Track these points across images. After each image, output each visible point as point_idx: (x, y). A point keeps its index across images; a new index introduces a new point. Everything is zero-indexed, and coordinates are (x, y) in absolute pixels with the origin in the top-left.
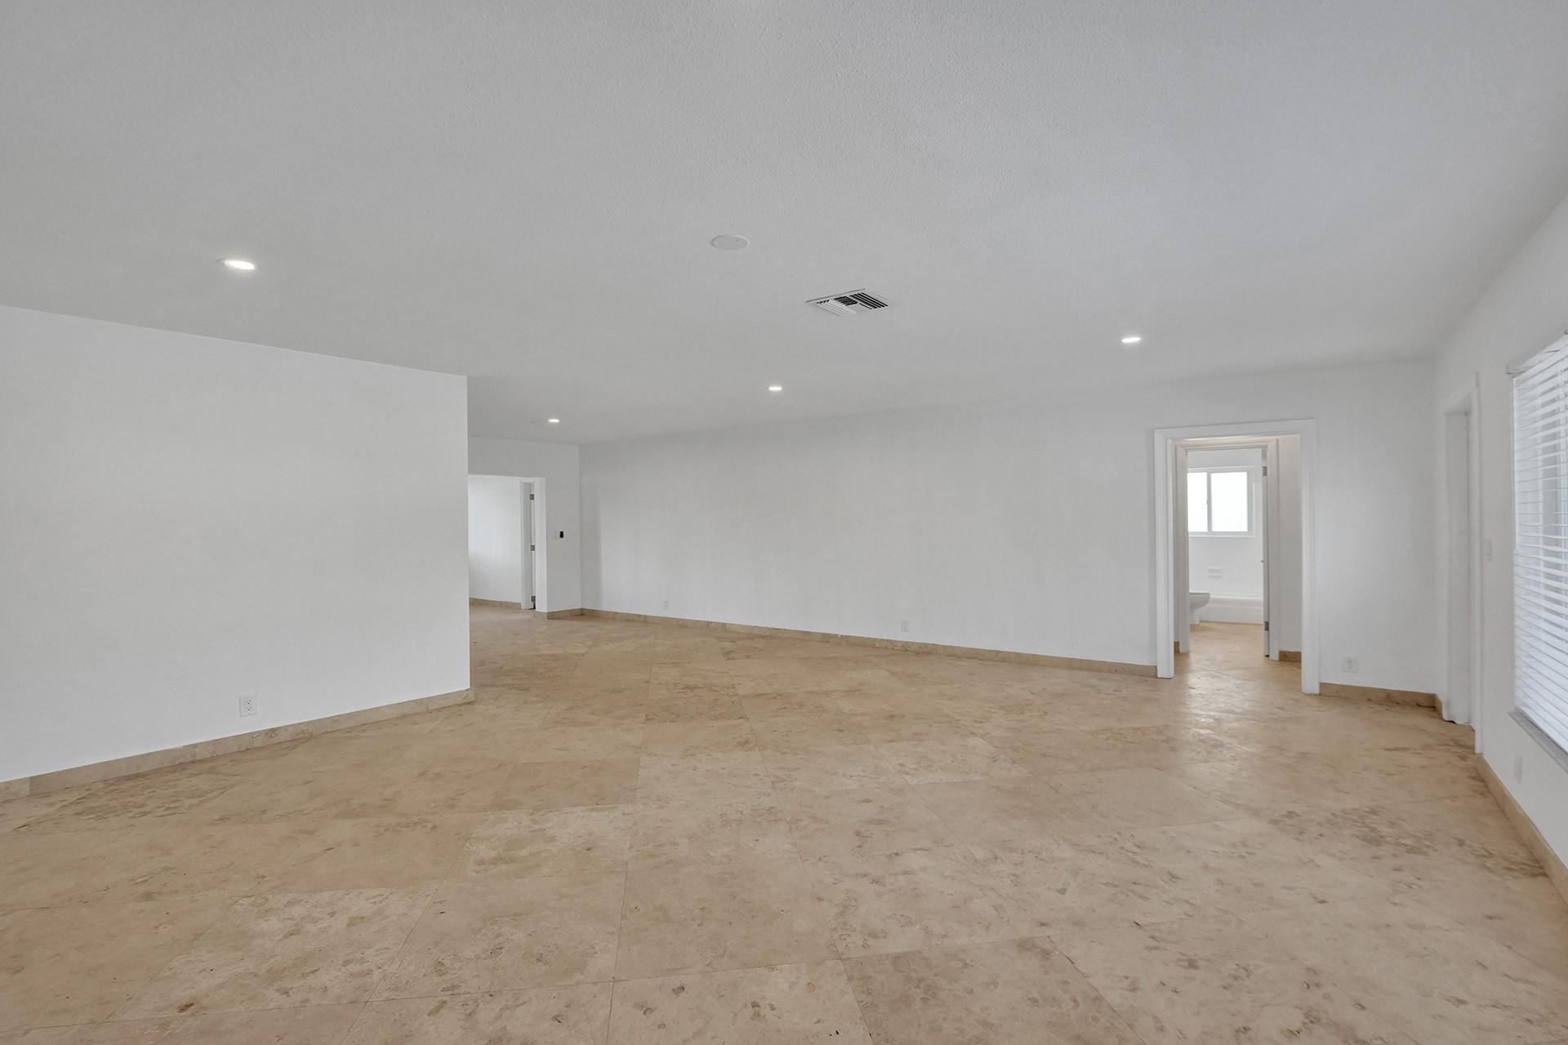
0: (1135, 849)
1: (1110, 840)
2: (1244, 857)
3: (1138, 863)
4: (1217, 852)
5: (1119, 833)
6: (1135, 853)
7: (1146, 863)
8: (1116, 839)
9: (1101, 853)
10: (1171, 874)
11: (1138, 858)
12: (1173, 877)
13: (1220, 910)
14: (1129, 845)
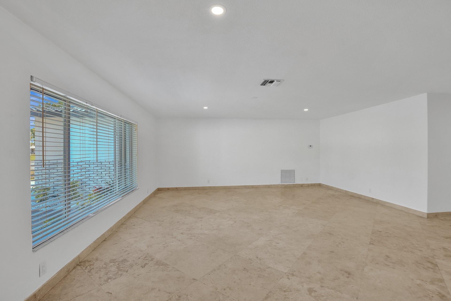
0: (192, 237)
1: (198, 238)
2: (165, 243)
3: (190, 234)
4: (172, 242)
5: (197, 240)
6: (191, 236)
7: (188, 235)
8: (197, 238)
9: (199, 234)
10: (183, 234)
11: (190, 235)
12: (182, 234)
13: (173, 230)
14: (194, 238)
